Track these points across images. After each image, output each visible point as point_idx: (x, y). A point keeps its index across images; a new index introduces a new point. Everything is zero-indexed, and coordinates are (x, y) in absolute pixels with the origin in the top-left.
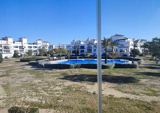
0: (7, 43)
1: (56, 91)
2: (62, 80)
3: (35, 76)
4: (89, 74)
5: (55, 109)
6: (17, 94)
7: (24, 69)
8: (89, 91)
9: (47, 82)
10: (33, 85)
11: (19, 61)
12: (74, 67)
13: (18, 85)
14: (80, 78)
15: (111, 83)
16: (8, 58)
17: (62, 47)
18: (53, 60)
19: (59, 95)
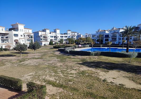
0: (46, 33)
1: (71, 74)
2: (79, 65)
3: (59, 60)
4: (107, 62)
5: (63, 89)
6: (41, 73)
7: (54, 54)
8: (100, 77)
9: (66, 66)
10: (55, 67)
11: (53, 47)
12: (94, 54)
13: (45, 66)
14: (97, 65)
15: (127, 73)
16: (46, 45)
17: (89, 36)
18: (79, 47)
19: (72, 78)
